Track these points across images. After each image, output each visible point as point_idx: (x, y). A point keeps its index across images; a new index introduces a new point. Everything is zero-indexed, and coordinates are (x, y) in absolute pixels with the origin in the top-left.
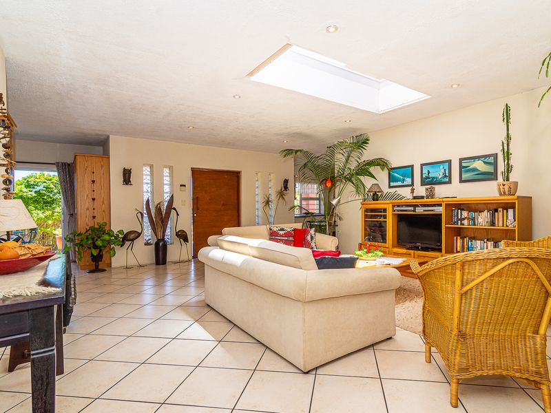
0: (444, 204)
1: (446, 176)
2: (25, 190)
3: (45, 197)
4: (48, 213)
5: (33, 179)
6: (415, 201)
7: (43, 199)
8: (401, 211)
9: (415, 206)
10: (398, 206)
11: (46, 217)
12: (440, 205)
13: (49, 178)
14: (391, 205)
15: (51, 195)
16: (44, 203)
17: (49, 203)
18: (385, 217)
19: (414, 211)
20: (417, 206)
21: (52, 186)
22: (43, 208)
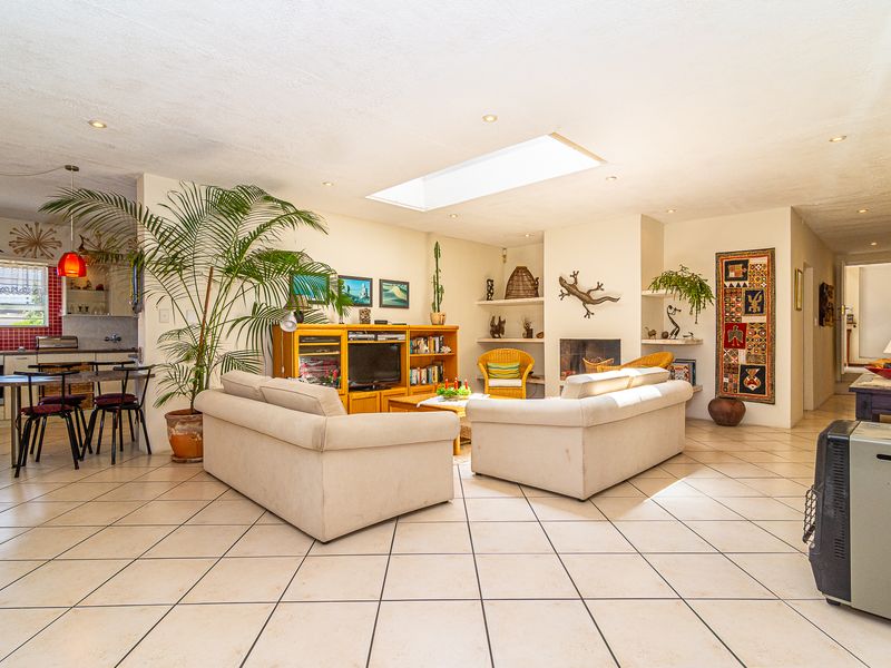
0: (408, 332)
1: (367, 297)
6: (378, 326)
8: (360, 339)
9: (377, 333)
10: (354, 332)
12: (403, 333)
14: (346, 331)
18: (338, 348)
19: (376, 339)
20: (380, 333)
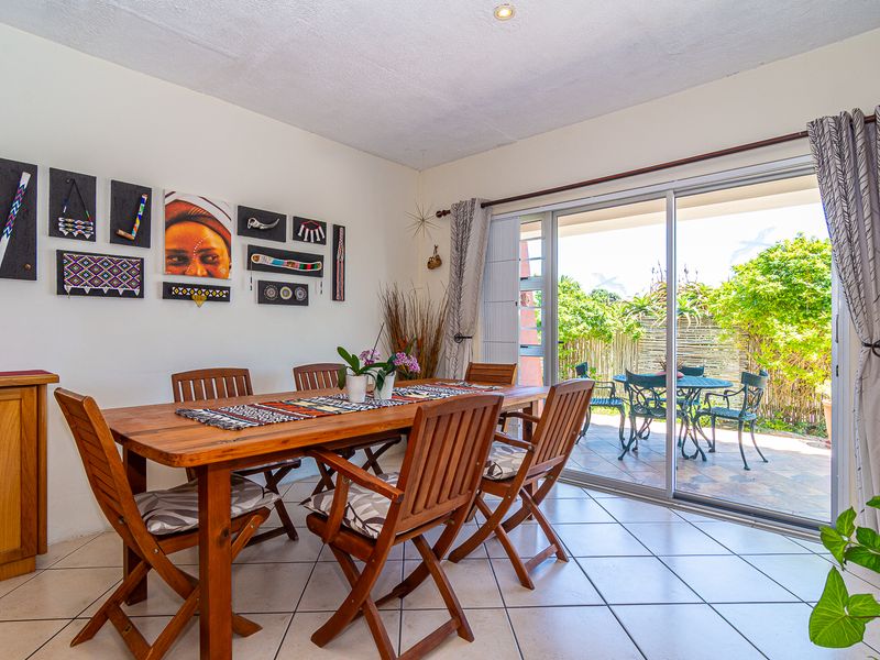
2: (760, 279)
3: (804, 294)
4: (810, 333)
5: (778, 253)
7: (800, 298)
11: (805, 344)
13: (816, 246)
15: (818, 289)
16: (802, 308)
17: (812, 309)
21: (820, 265)
22: (799, 321)
